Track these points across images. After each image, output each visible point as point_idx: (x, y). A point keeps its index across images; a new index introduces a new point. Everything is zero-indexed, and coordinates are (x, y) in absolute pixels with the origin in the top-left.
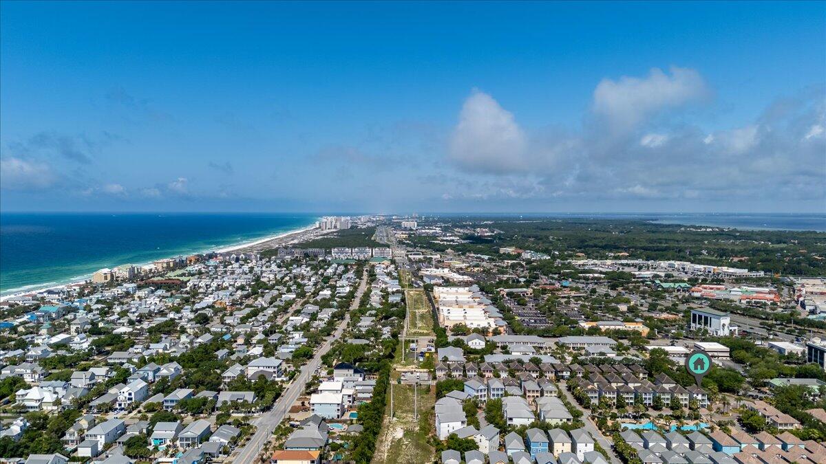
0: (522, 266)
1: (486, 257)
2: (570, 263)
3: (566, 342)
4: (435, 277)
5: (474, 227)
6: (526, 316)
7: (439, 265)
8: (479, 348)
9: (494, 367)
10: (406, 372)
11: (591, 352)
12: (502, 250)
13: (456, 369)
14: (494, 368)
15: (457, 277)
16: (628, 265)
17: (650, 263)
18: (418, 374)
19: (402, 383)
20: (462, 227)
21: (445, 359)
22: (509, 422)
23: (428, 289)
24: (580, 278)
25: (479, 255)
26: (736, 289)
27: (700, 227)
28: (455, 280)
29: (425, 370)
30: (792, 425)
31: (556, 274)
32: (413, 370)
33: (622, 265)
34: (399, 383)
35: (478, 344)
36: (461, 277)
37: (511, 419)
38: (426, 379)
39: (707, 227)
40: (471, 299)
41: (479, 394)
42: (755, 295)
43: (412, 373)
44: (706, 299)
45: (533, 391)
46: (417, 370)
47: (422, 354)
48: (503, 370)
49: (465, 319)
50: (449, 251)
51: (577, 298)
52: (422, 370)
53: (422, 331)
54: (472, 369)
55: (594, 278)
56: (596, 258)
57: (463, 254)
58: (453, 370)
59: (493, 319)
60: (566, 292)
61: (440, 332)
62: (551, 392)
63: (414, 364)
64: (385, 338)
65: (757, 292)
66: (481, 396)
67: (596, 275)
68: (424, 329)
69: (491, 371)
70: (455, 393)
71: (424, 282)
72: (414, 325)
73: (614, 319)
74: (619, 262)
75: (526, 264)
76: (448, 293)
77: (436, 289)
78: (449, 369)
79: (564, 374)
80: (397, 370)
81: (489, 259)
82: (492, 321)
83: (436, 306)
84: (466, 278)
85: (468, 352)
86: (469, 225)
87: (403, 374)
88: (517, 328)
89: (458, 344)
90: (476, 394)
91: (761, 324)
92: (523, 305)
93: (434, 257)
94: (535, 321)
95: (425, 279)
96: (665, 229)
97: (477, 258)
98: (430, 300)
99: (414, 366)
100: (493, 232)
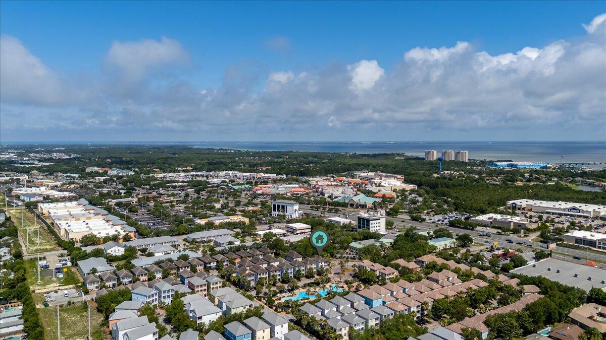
0: (114, 181)
1: (77, 176)
2: (153, 176)
3: (195, 237)
4: (34, 195)
5: (50, 152)
6: (143, 221)
7: (30, 184)
8: (119, 254)
9: (146, 269)
10: (48, 293)
11: (222, 243)
12: (89, 170)
13: (109, 279)
14: (149, 271)
15: (56, 194)
16: (197, 175)
17: (211, 173)
18: (66, 292)
19: (50, 305)
20: (37, 152)
21: (94, 271)
22: (199, 322)
23: (31, 206)
24: (169, 187)
25: (68, 174)
26: (281, 186)
27: (226, 150)
28: (56, 196)
29: (71, 286)
30: (393, 273)
31: (147, 185)
32: (57, 288)
33: (193, 176)
34: (46, 305)
35: (117, 251)
36: (61, 193)
37: (200, 318)
38: (77, 295)
39: (230, 150)
40: (84, 212)
41: (151, 299)
42: (293, 189)
43: (56, 292)
44: (266, 194)
45: (201, 286)
46: (61, 288)
47: (59, 270)
48: (157, 271)
49: (90, 229)
50: (35, 172)
51: (179, 202)
52: (67, 287)
53: (45, 247)
54: (126, 276)
55: (180, 186)
56: (170, 172)
57: (50, 174)
58: (107, 281)
59: (119, 226)
60: (166, 199)
61: (68, 246)
62: (216, 283)
63: (53, 282)
64: (6, 260)
65: (293, 188)
66: (153, 301)
67: (180, 184)
68: (45, 245)
69: (145, 275)
70: (125, 304)
71: (23, 201)
72: (32, 243)
73: (215, 215)
74: (190, 174)
75: (117, 179)
76: (55, 208)
77: (40, 205)
78: (102, 279)
79: (212, 264)
80: (36, 292)
81: (79, 177)
82: (118, 228)
83: (48, 221)
84: (67, 194)
85: (111, 260)
86: (43, 151)
87: (45, 295)
88: (145, 232)
89: (98, 254)
90: (148, 300)
91: (311, 207)
92: (134, 212)
93: (22, 178)
94: (154, 224)
95: (22, 198)
96: (205, 152)
97: (67, 177)
98: (38, 217)
99: (55, 284)
100: (70, 155)
